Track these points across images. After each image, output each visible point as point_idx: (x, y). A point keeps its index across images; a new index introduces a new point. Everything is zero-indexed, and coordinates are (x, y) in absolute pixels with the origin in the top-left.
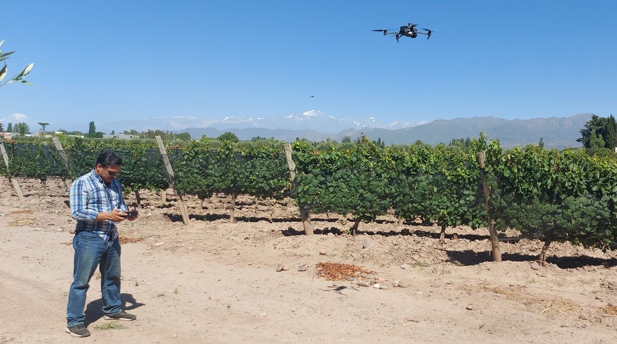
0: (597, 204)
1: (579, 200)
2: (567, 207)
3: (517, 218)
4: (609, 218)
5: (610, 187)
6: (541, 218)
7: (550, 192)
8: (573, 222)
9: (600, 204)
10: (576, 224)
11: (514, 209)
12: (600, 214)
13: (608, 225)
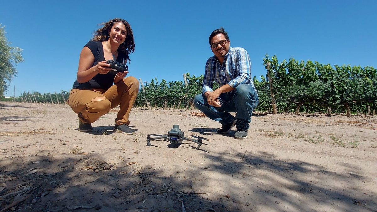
0: (325, 85)
1: (316, 83)
2: (310, 86)
3: (285, 93)
4: (331, 91)
5: (331, 77)
6: (297, 92)
7: (301, 80)
8: (313, 93)
9: (327, 85)
10: (315, 94)
11: (284, 89)
12: (327, 89)
13: (331, 94)
